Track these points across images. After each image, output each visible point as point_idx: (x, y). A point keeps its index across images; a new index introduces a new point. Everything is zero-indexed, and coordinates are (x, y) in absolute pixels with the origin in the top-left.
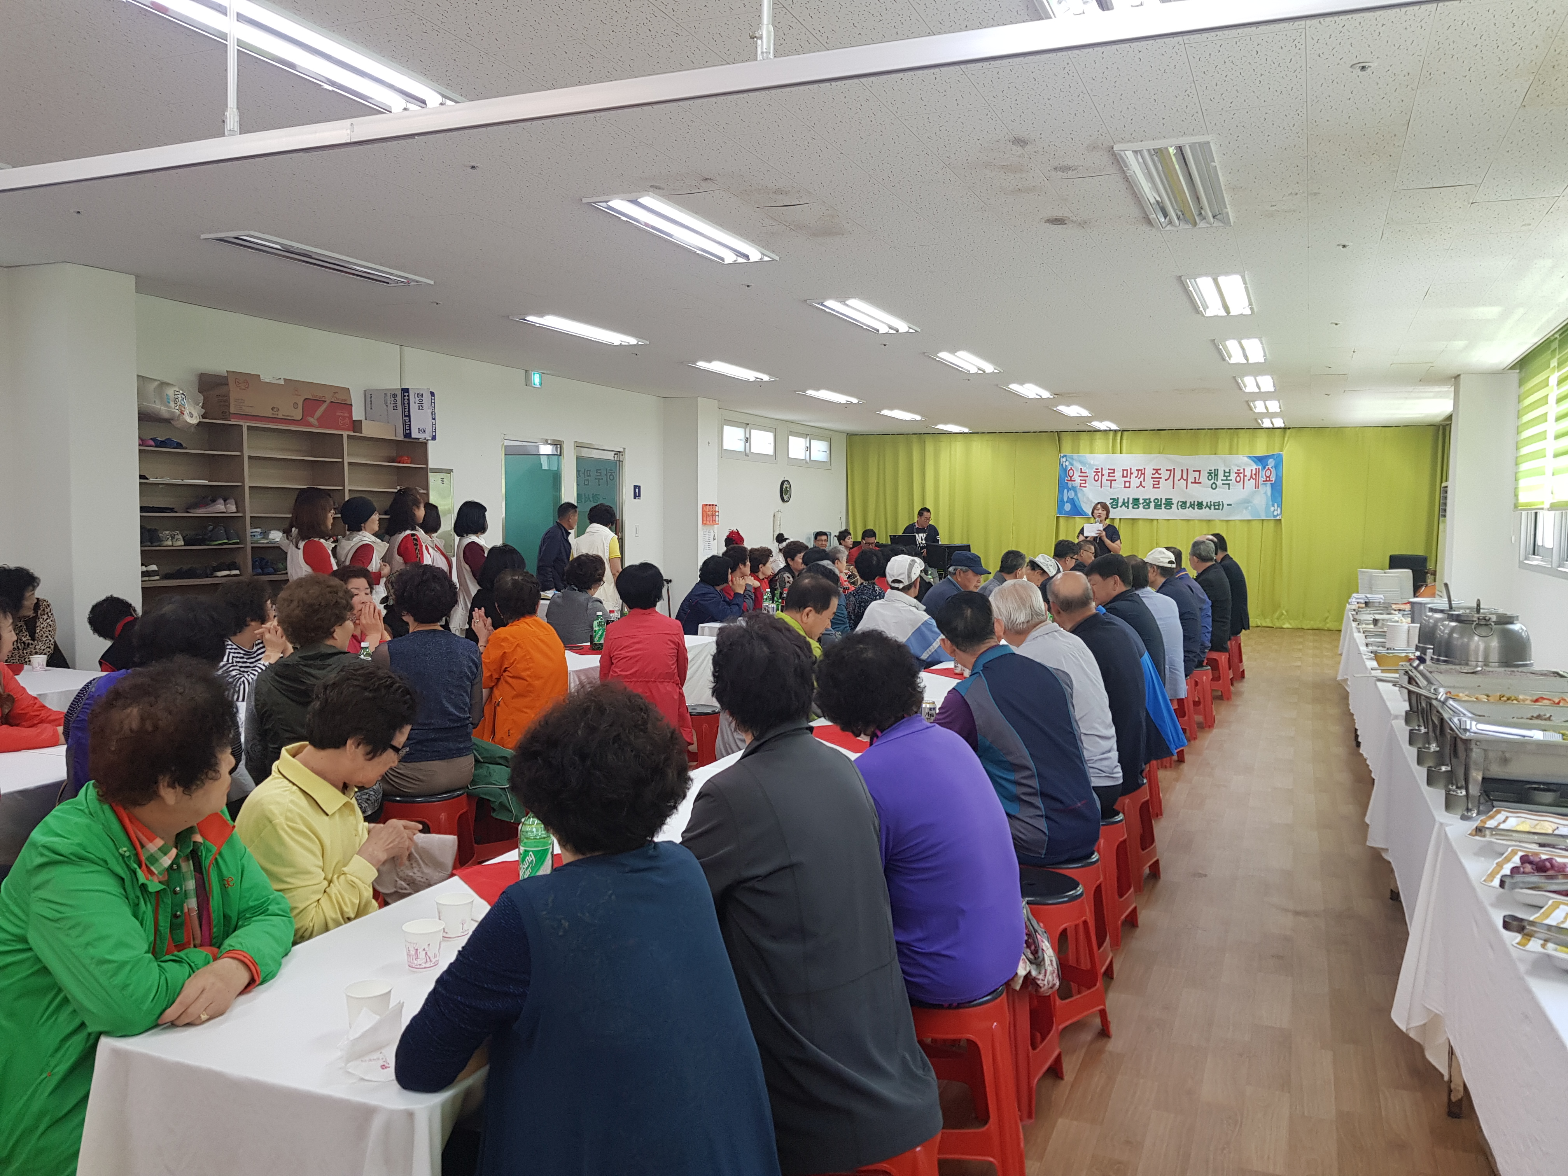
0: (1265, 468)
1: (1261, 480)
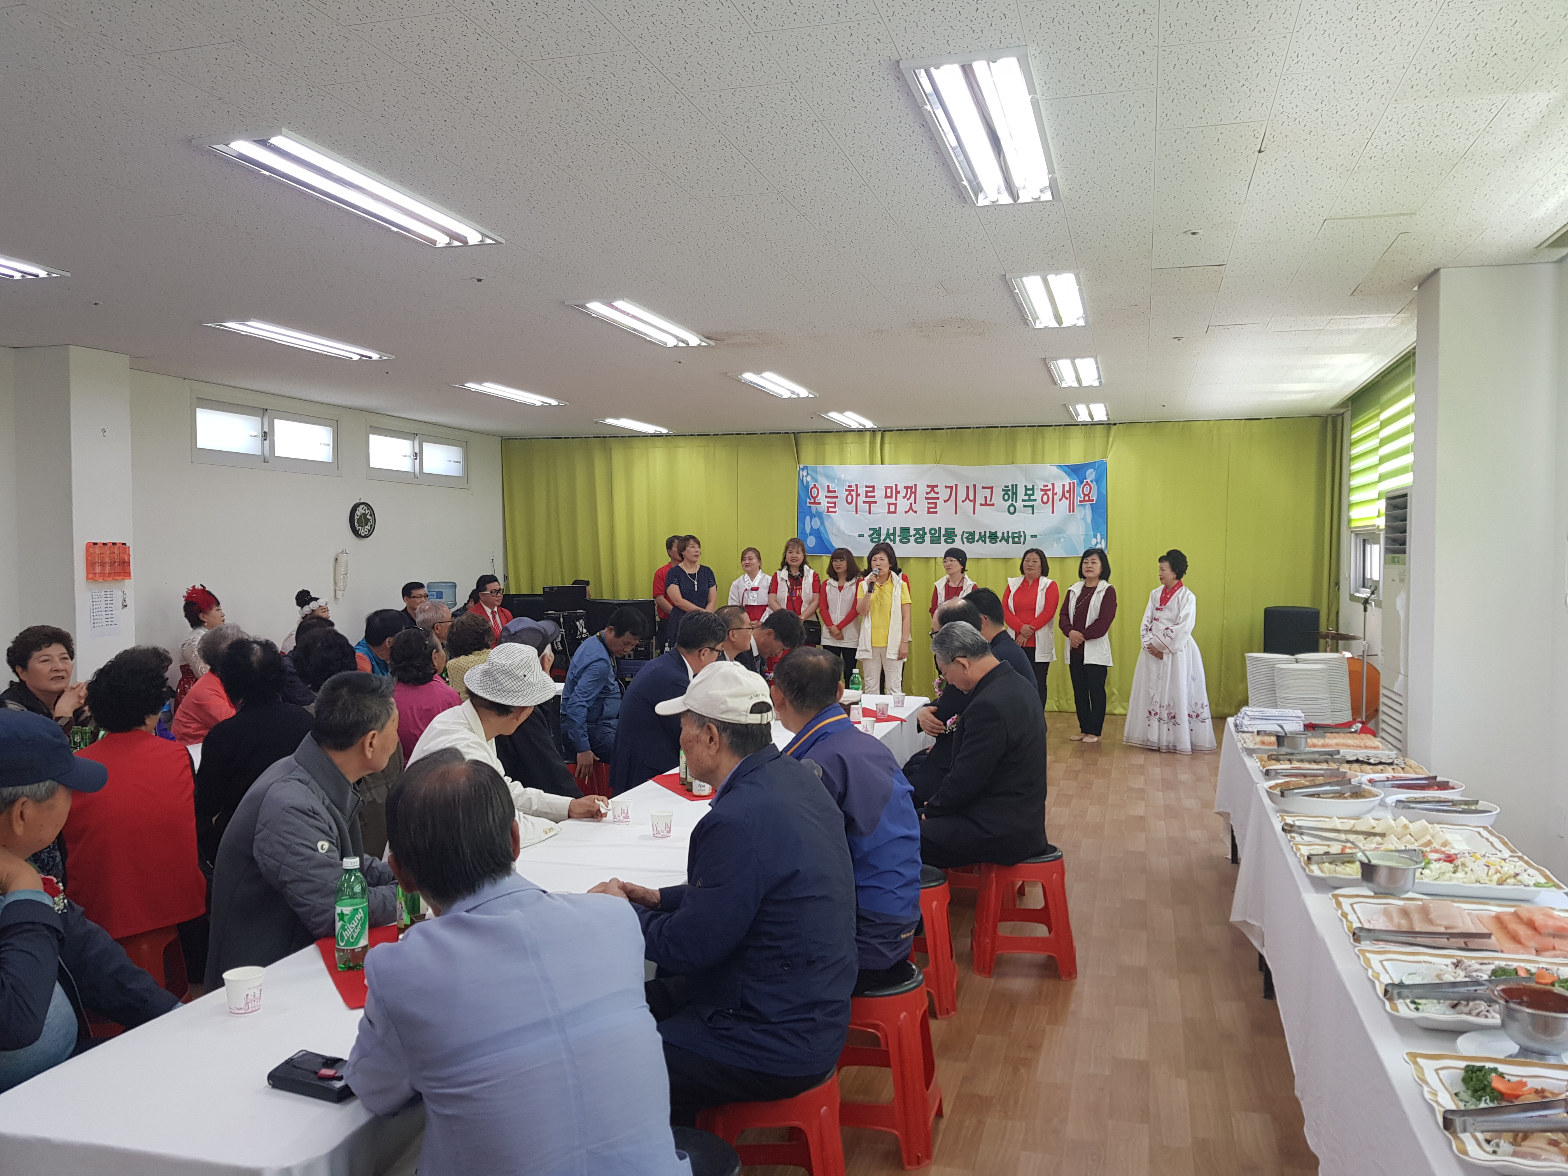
0: (1082, 482)
1: (1078, 499)
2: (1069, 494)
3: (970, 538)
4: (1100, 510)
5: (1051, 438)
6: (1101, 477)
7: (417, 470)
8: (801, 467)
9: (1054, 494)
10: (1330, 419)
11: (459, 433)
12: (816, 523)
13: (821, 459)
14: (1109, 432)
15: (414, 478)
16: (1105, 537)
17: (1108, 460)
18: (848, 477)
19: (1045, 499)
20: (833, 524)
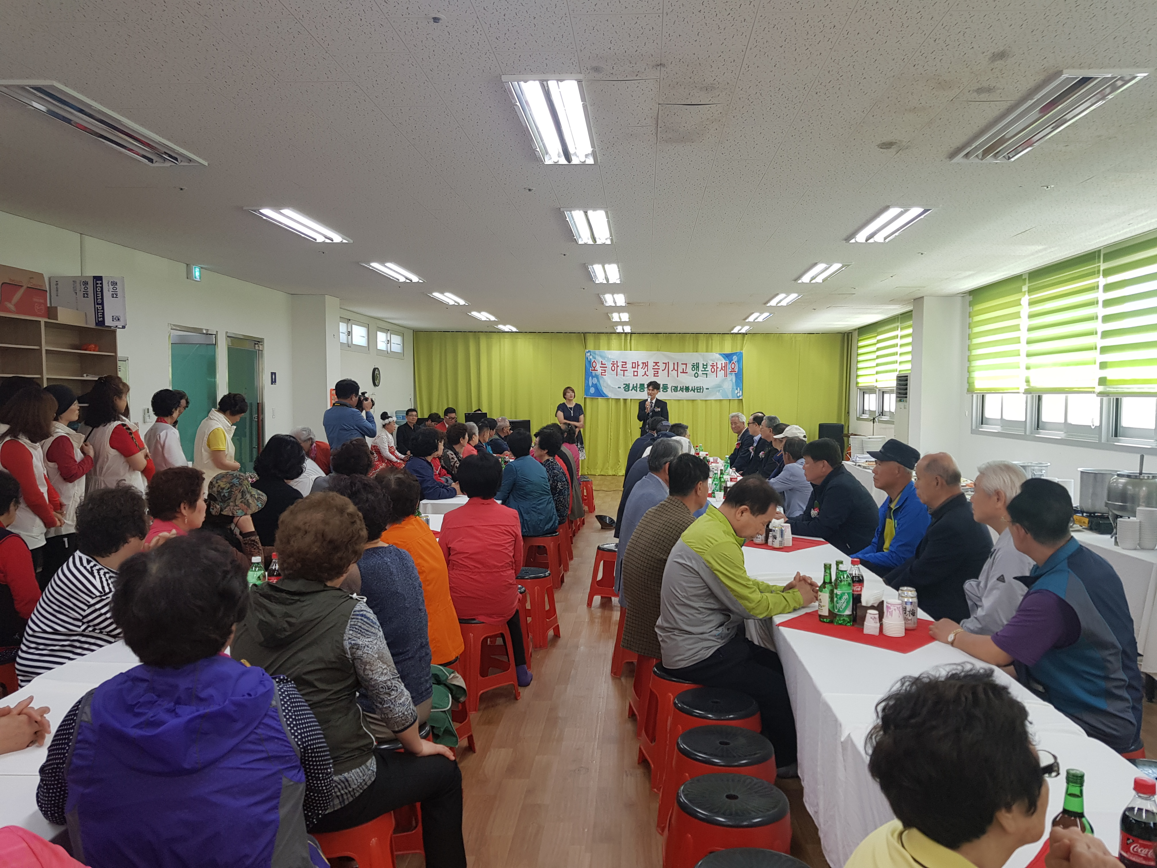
0: (731, 362)
1: (729, 371)
2: (724, 368)
3: (675, 389)
4: (739, 376)
5: (716, 339)
6: (740, 360)
7: (389, 350)
8: (587, 351)
9: (717, 368)
10: (846, 334)
11: (401, 329)
12: (595, 381)
13: (597, 347)
14: (744, 337)
15: (388, 354)
16: (742, 389)
17: (744, 351)
18: (612, 357)
19: (713, 370)
20: (604, 381)
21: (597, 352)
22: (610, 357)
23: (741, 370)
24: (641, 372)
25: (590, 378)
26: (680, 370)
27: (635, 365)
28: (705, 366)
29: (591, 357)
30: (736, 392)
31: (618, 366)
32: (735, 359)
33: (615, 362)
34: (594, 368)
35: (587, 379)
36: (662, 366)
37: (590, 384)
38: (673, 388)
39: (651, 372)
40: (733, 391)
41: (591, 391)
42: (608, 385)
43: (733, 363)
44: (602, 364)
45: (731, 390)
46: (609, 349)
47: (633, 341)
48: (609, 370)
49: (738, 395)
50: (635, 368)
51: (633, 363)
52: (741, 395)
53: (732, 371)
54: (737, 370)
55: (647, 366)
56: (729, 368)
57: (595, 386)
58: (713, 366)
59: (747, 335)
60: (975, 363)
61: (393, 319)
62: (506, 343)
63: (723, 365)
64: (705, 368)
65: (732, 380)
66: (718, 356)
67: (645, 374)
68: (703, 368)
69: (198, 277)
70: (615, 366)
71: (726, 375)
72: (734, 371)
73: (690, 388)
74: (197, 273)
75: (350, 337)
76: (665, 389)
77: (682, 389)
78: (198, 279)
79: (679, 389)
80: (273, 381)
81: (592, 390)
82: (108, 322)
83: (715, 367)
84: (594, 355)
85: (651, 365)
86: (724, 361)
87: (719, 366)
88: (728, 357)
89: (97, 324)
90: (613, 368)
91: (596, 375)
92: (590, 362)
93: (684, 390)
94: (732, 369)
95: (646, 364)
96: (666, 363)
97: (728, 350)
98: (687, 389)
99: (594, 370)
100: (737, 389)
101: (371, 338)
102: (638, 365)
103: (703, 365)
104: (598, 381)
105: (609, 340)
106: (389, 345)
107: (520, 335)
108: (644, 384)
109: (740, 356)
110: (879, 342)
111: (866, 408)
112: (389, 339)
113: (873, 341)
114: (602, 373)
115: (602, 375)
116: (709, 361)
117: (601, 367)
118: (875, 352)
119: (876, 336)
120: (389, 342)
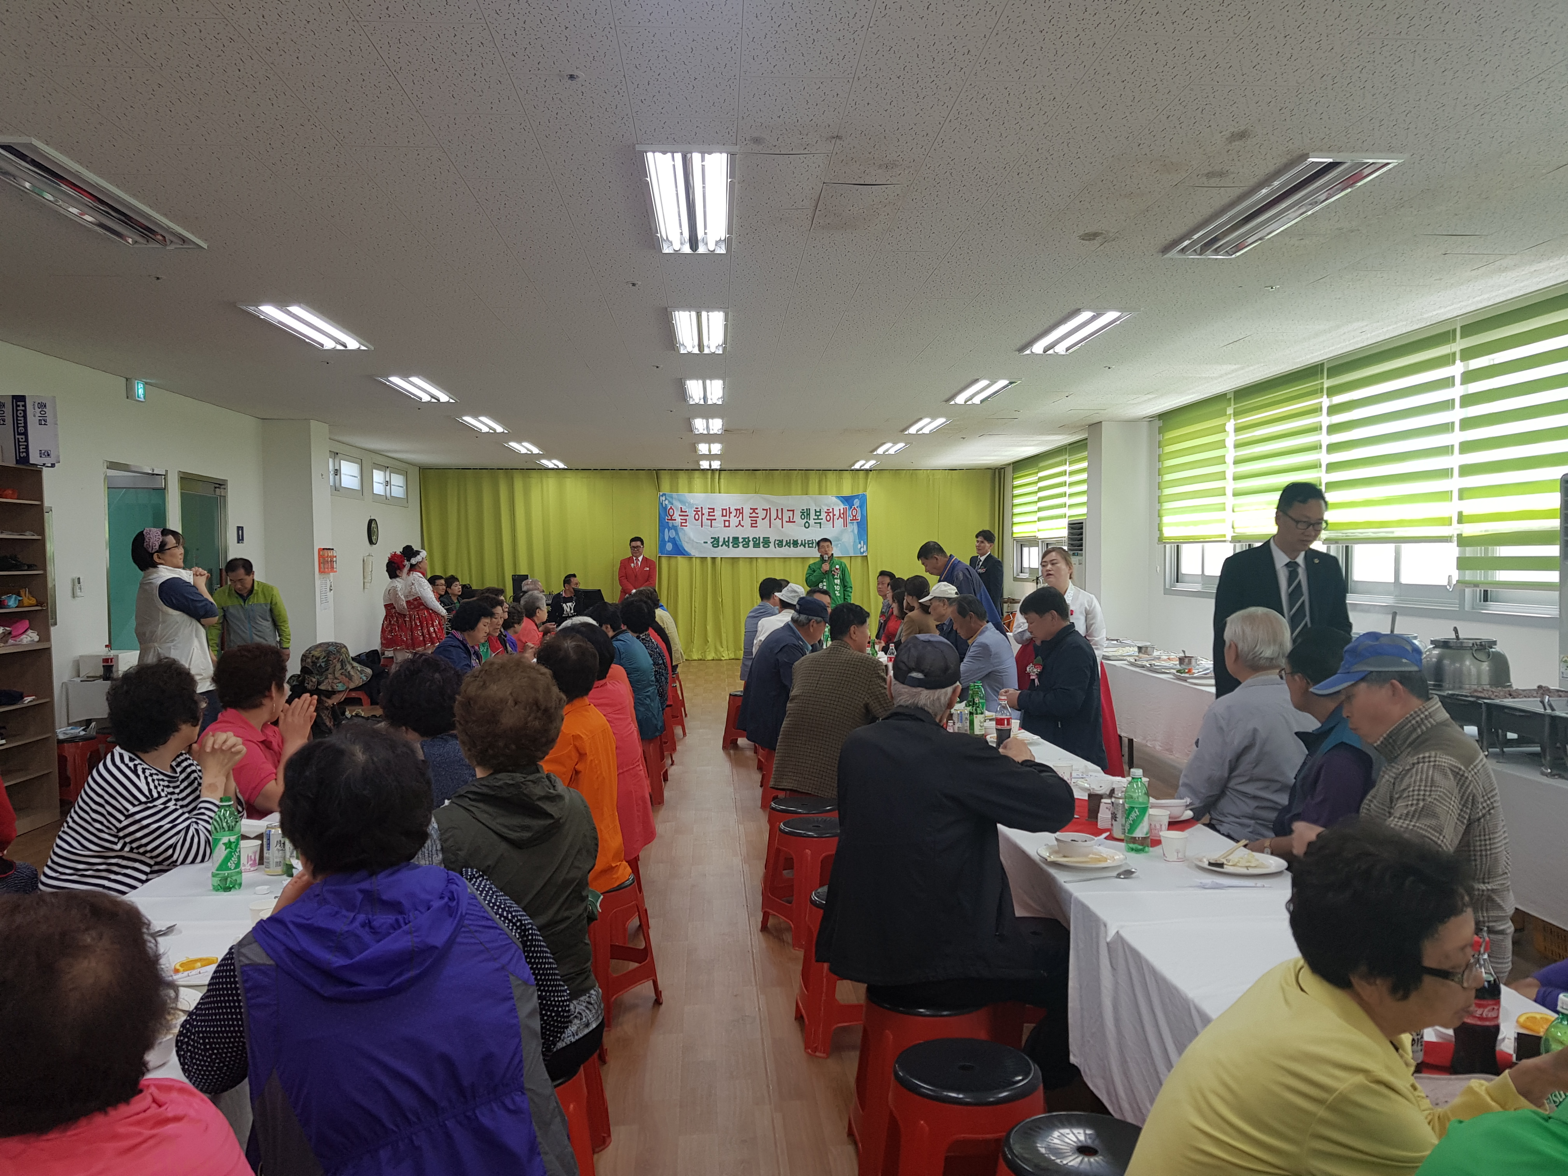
0: (851, 507)
2: (843, 515)
3: (780, 544)
4: (863, 526)
5: (831, 477)
6: (863, 504)
7: (388, 494)
8: (661, 494)
9: (834, 515)
10: (997, 471)
11: (404, 465)
12: (673, 534)
13: (674, 488)
14: (867, 475)
15: (387, 500)
16: (866, 543)
17: (868, 493)
18: (696, 502)
19: (828, 518)
20: (685, 534)
21: (674, 495)
22: (692, 501)
23: (864, 518)
24: (734, 521)
25: (666, 530)
26: (786, 519)
27: (726, 512)
28: (818, 513)
29: (667, 502)
30: (859, 546)
31: (703, 514)
32: (857, 502)
33: (700, 509)
34: (671, 516)
35: (661, 532)
36: (762, 514)
37: (667, 539)
38: (777, 542)
39: (747, 522)
40: (855, 546)
41: (667, 547)
42: (690, 539)
43: (854, 509)
44: (682, 511)
45: (852, 544)
46: (690, 491)
47: (722, 480)
48: (691, 519)
49: (862, 550)
50: (726, 516)
51: (723, 510)
52: (865, 549)
53: (853, 520)
54: (859, 518)
55: (742, 513)
56: (849, 516)
57: (673, 541)
58: (828, 513)
59: (871, 473)
60: (1166, 506)
61: (396, 451)
62: (551, 484)
63: (842, 512)
64: (818, 516)
65: (853, 531)
66: (834, 499)
67: (740, 523)
68: (816, 515)
69: (142, 396)
70: (700, 513)
71: (845, 525)
72: (856, 519)
73: (800, 542)
74: (140, 390)
75: (337, 477)
76: (766, 544)
77: (788, 544)
78: (142, 399)
79: (784, 544)
80: (240, 539)
81: (669, 547)
82: (34, 458)
83: (831, 514)
84: (670, 500)
85: (747, 512)
86: (842, 507)
87: (837, 513)
88: (847, 500)
89: (17, 462)
90: (697, 516)
91: (673, 526)
92: (665, 508)
93: (792, 545)
94: (854, 516)
95: (740, 512)
96: (767, 510)
97: (847, 492)
98: (795, 543)
99: (671, 520)
100: (860, 543)
101: (365, 479)
102: (730, 513)
103: (816, 512)
104: (677, 534)
105: (690, 480)
106: (388, 487)
107: (569, 472)
108: (738, 538)
109: (863, 499)
110: (1041, 479)
111: (1026, 565)
112: (388, 479)
113: (1034, 478)
114: (681, 523)
115: (681, 526)
116: (823, 507)
117: (680, 515)
118: (1036, 492)
119: (1037, 473)
120: (387, 483)
